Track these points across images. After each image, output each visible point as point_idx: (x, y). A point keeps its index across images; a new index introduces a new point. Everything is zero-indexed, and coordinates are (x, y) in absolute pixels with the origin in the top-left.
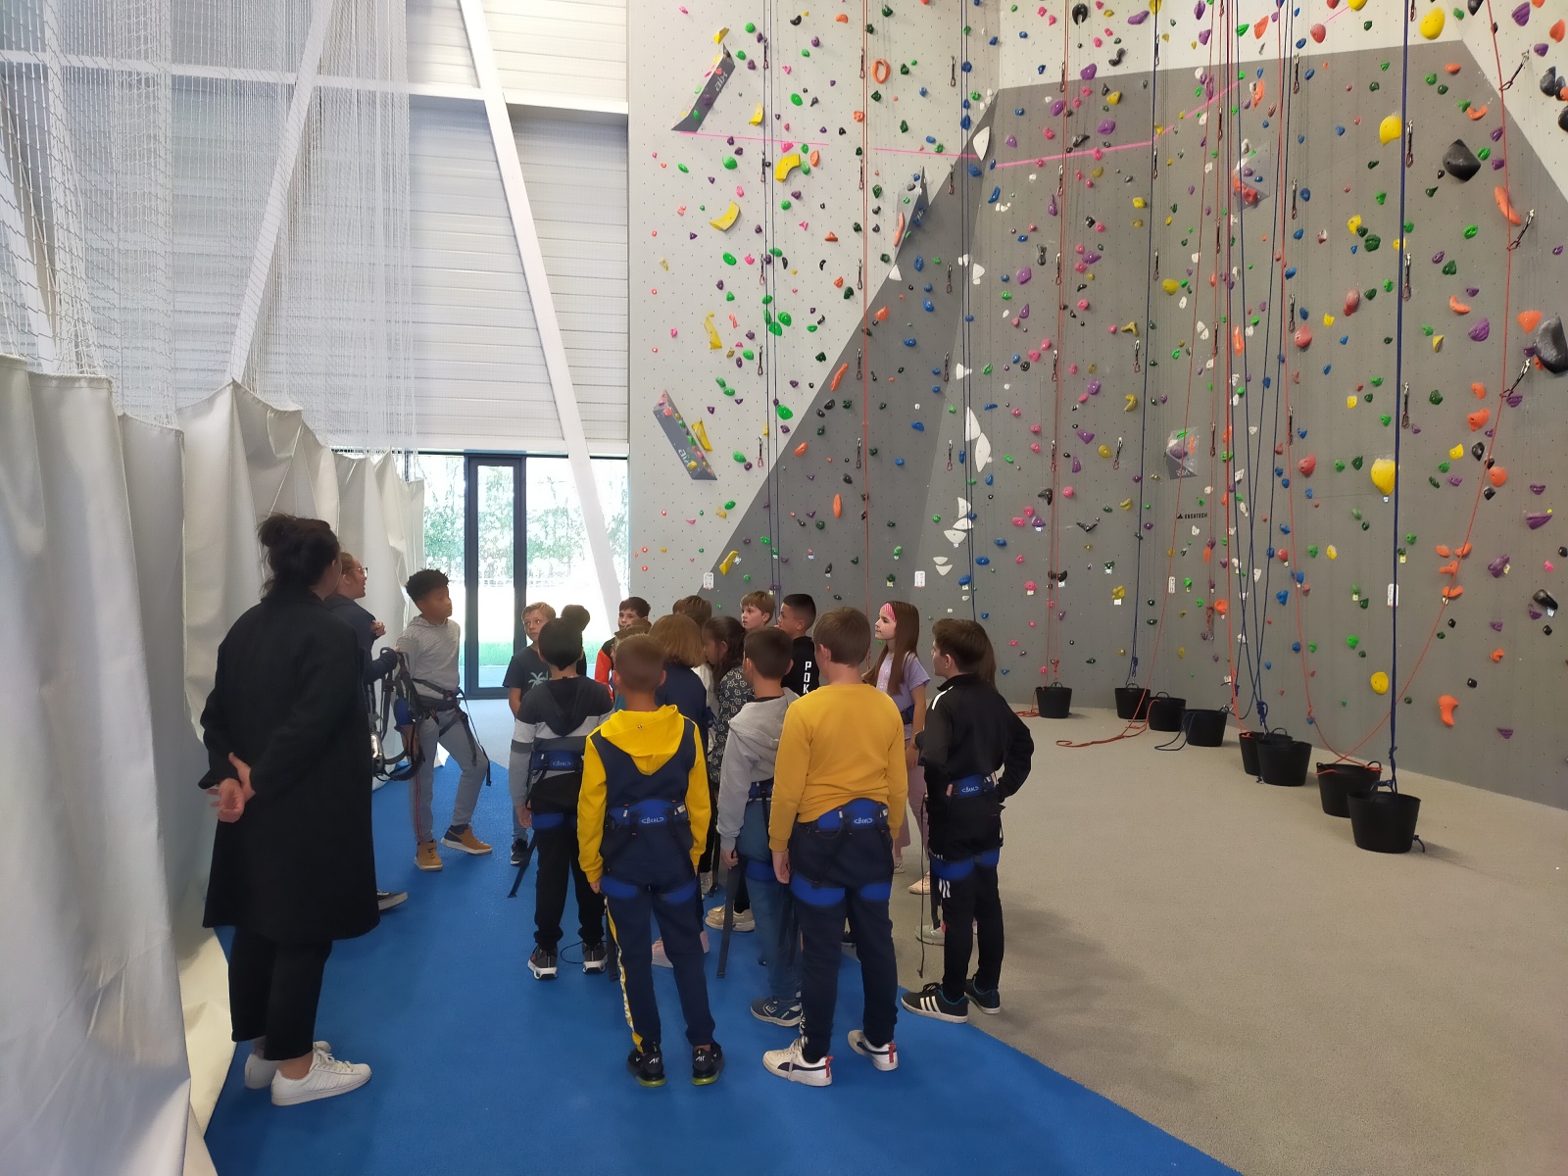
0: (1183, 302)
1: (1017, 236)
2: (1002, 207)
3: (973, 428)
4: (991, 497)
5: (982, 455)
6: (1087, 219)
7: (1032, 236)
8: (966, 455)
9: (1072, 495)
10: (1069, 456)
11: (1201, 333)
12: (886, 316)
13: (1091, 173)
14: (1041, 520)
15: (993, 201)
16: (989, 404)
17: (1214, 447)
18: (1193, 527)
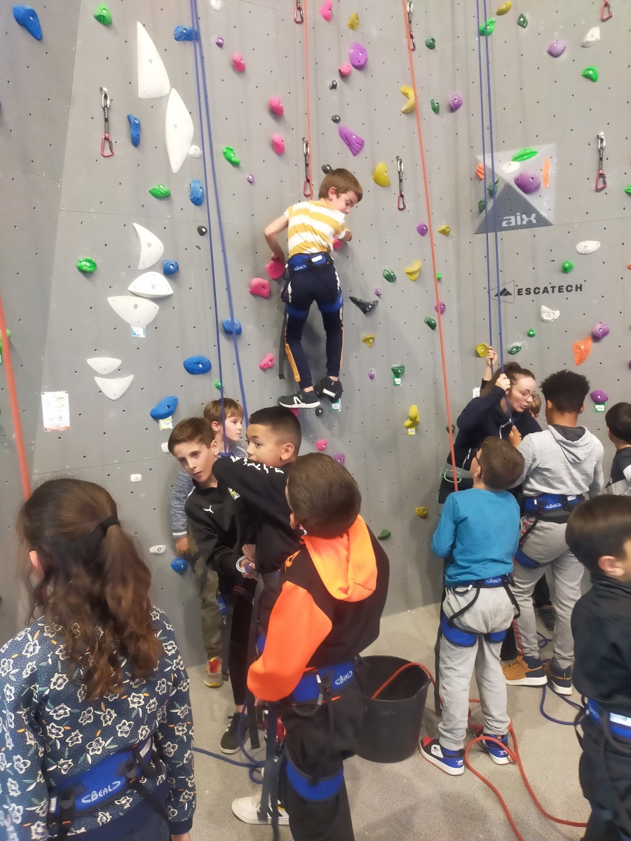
3: (153, 71)
4: (203, 231)
16: (182, 26)
17: (602, 176)
18: (544, 308)
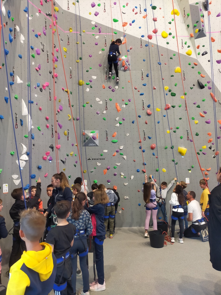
0: (88, 90)
1: (34, 34)
2: (29, 17)
3: (25, 110)
4: (34, 145)
6: (54, 44)
7: (39, 37)
8: (23, 122)
9: (59, 148)
10: (56, 132)
11: (99, 101)
14: (51, 158)
15: (25, 11)
17: (107, 138)
18: (98, 163)
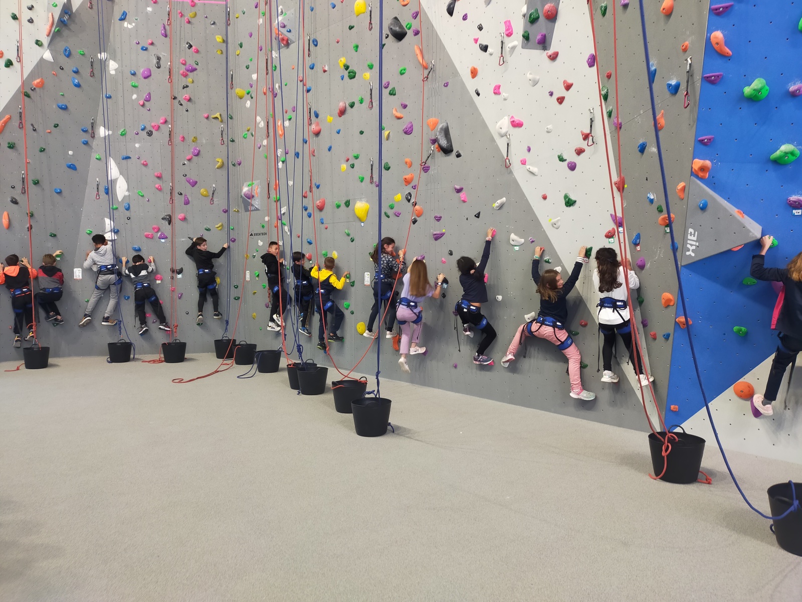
0: (248, 104)
1: (140, 46)
2: (129, 25)
3: (114, 171)
4: (129, 219)
5: (121, 189)
6: (187, 43)
7: (150, 47)
8: (109, 190)
9: (184, 219)
10: (181, 194)
11: (259, 123)
12: (42, 85)
13: (189, 15)
14: (164, 234)
15: (122, 19)
16: (125, 155)
17: (269, 193)
18: (259, 241)
